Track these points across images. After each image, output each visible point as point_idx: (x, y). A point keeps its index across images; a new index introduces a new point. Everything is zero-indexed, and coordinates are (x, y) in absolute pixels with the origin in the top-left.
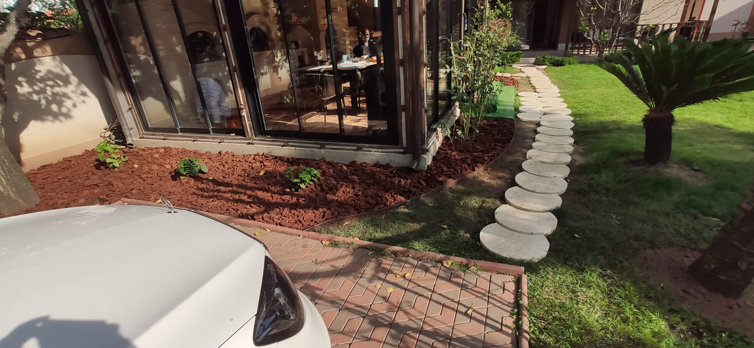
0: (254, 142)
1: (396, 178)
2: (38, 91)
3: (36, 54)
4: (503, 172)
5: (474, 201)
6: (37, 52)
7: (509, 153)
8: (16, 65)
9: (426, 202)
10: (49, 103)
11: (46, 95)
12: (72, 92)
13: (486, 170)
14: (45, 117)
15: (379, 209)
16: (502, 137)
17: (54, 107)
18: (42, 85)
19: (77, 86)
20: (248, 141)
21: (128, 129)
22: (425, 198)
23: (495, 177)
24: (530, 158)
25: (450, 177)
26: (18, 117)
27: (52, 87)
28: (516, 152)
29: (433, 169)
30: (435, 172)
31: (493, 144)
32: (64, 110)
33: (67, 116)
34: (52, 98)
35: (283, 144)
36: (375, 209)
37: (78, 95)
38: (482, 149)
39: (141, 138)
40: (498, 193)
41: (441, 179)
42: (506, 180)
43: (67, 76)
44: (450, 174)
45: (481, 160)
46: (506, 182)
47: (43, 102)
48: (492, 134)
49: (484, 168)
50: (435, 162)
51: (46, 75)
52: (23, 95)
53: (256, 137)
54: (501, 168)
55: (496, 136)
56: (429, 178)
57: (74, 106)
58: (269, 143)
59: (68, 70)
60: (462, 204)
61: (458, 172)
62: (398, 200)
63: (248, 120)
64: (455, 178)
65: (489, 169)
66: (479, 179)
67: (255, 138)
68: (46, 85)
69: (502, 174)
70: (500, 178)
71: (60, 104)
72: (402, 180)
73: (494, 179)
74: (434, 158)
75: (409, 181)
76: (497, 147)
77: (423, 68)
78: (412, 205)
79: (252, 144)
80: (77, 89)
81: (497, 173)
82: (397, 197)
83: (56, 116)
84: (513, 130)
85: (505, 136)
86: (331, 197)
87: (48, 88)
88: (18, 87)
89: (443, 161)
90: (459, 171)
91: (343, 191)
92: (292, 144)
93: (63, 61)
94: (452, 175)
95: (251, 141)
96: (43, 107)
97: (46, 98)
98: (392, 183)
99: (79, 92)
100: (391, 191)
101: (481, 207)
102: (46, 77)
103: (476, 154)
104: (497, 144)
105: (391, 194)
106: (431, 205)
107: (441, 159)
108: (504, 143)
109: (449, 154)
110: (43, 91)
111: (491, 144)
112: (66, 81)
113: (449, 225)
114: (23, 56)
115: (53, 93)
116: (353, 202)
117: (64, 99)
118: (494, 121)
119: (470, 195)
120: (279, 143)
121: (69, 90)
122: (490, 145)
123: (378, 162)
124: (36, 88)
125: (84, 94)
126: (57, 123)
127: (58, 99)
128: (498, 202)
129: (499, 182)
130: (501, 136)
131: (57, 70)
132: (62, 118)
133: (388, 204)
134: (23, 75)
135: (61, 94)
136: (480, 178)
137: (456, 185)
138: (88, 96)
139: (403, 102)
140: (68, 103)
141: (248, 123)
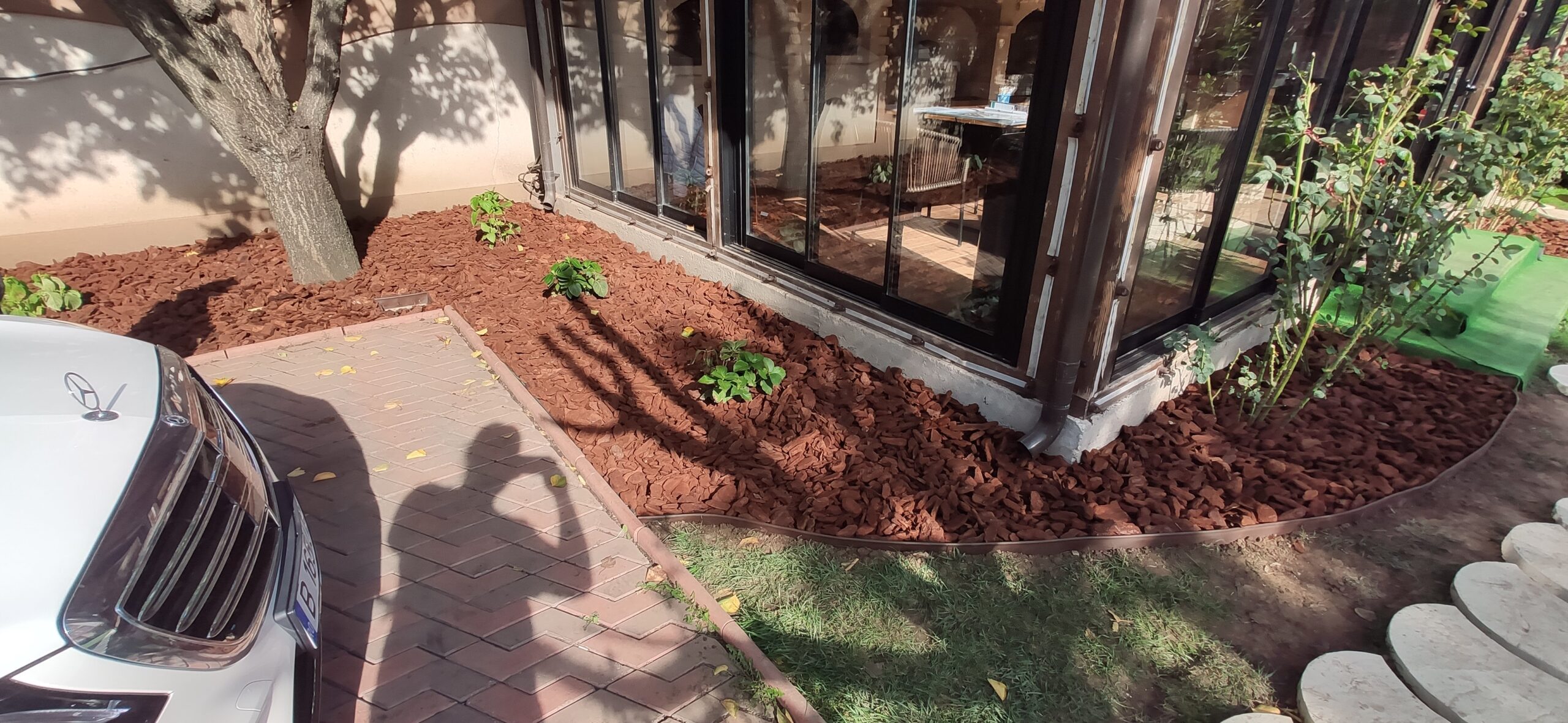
0: (719, 255)
1: (970, 457)
2: (442, 83)
3: (450, 17)
4: (1361, 569)
5: (1170, 636)
6: (452, 15)
7: (1426, 502)
8: (418, 34)
9: (1005, 568)
10: (454, 106)
11: (451, 91)
12: (493, 92)
13: (1290, 535)
14: (443, 130)
15: (855, 536)
16: (1431, 432)
17: (460, 115)
18: (448, 74)
19: (502, 83)
20: (708, 251)
21: (552, 174)
22: (1010, 555)
23: (1312, 574)
24: (1515, 559)
25: (1134, 518)
26: (405, 123)
27: (463, 79)
28: (1464, 507)
29: (1095, 469)
30: (1097, 480)
31: (1373, 449)
32: (473, 122)
33: (477, 134)
34: (460, 99)
35: (765, 275)
36: (841, 533)
37: (500, 99)
38: (1320, 453)
39: (567, 196)
40: (1285, 645)
41: (1100, 511)
42: (1356, 604)
43: (490, 63)
44: (1139, 507)
45: (1283, 496)
46: (1350, 614)
47: (446, 103)
48: (1393, 408)
49: (1283, 528)
50: (1121, 446)
51: (458, 56)
52: (418, 87)
53: (723, 245)
54: (1357, 548)
55: (1408, 424)
56: (1065, 494)
57: (491, 117)
58: (742, 265)
59: (493, 52)
60: (1116, 628)
61: (1172, 509)
62: (924, 529)
63: (716, 205)
64: (1149, 528)
65: (1304, 535)
66: (1241, 560)
67: (721, 247)
68: (456, 74)
69: (1351, 575)
70: (1331, 586)
71: (469, 111)
72: (978, 472)
73: (1304, 580)
74: (1124, 434)
75: (996, 482)
76: (1384, 468)
77: (1141, 152)
78: (956, 560)
79: (714, 258)
80: (500, 89)
81: (1333, 565)
82: (924, 520)
83: (459, 131)
84: (1494, 422)
85: (1448, 434)
86: (770, 448)
87: (458, 80)
88: (413, 71)
89: (1145, 453)
90: (1178, 507)
91: (807, 444)
92: (781, 281)
93: (490, 35)
94: (1146, 511)
95: (713, 251)
96: (443, 112)
97: (450, 97)
98: (948, 467)
99: (503, 94)
100: (922, 493)
101: (1177, 675)
102: (457, 60)
103: (1281, 466)
104: (1392, 454)
105: (917, 502)
106: (1011, 585)
107: (1149, 443)
108: (1423, 459)
109: (1186, 433)
110: (448, 84)
111: (1365, 448)
112: (487, 73)
113: (1014, 690)
114: (431, 19)
115: (462, 89)
116: (809, 484)
117: (477, 102)
118: (1435, 366)
119: (1169, 607)
120: (760, 273)
121: (486, 88)
122: (1360, 452)
123: (950, 392)
124: (440, 77)
125: (510, 99)
126: (458, 145)
127: (467, 102)
128: (1260, 686)
129: (1317, 599)
130: (1427, 426)
131: (476, 50)
132: (467, 136)
133: (888, 531)
134: (426, 54)
135: (474, 92)
136: (1250, 558)
137: (1143, 550)
138: (516, 105)
139: (1054, 247)
140: (482, 112)
141: (714, 210)
